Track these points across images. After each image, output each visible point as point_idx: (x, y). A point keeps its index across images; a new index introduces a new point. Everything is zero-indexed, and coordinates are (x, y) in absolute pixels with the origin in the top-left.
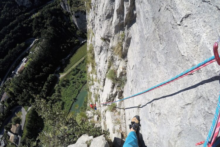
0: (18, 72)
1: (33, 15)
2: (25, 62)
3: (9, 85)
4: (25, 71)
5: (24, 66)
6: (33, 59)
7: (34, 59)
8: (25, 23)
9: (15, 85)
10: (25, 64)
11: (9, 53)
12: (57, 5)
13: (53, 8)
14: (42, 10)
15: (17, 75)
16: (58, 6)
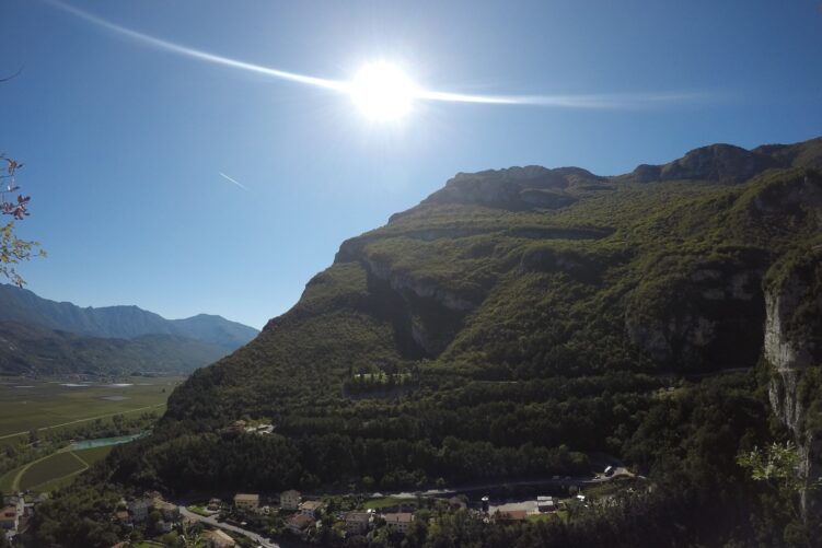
0: (498, 513)
1: (661, 389)
2: (542, 509)
3: (440, 515)
4: (518, 529)
5: (529, 513)
6: (572, 521)
7: (575, 522)
8: (623, 402)
9: (451, 530)
10: (537, 512)
11: (522, 448)
12: (754, 386)
13: (735, 392)
14: (697, 386)
15: (487, 515)
16: (757, 392)
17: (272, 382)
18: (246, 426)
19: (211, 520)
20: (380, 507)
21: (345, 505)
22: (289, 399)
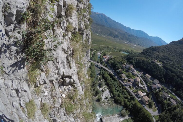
17: (167, 56)
18: (157, 62)
19: (139, 75)
20: (172, 97)
21: (166, 91)
22: (169, 61)
